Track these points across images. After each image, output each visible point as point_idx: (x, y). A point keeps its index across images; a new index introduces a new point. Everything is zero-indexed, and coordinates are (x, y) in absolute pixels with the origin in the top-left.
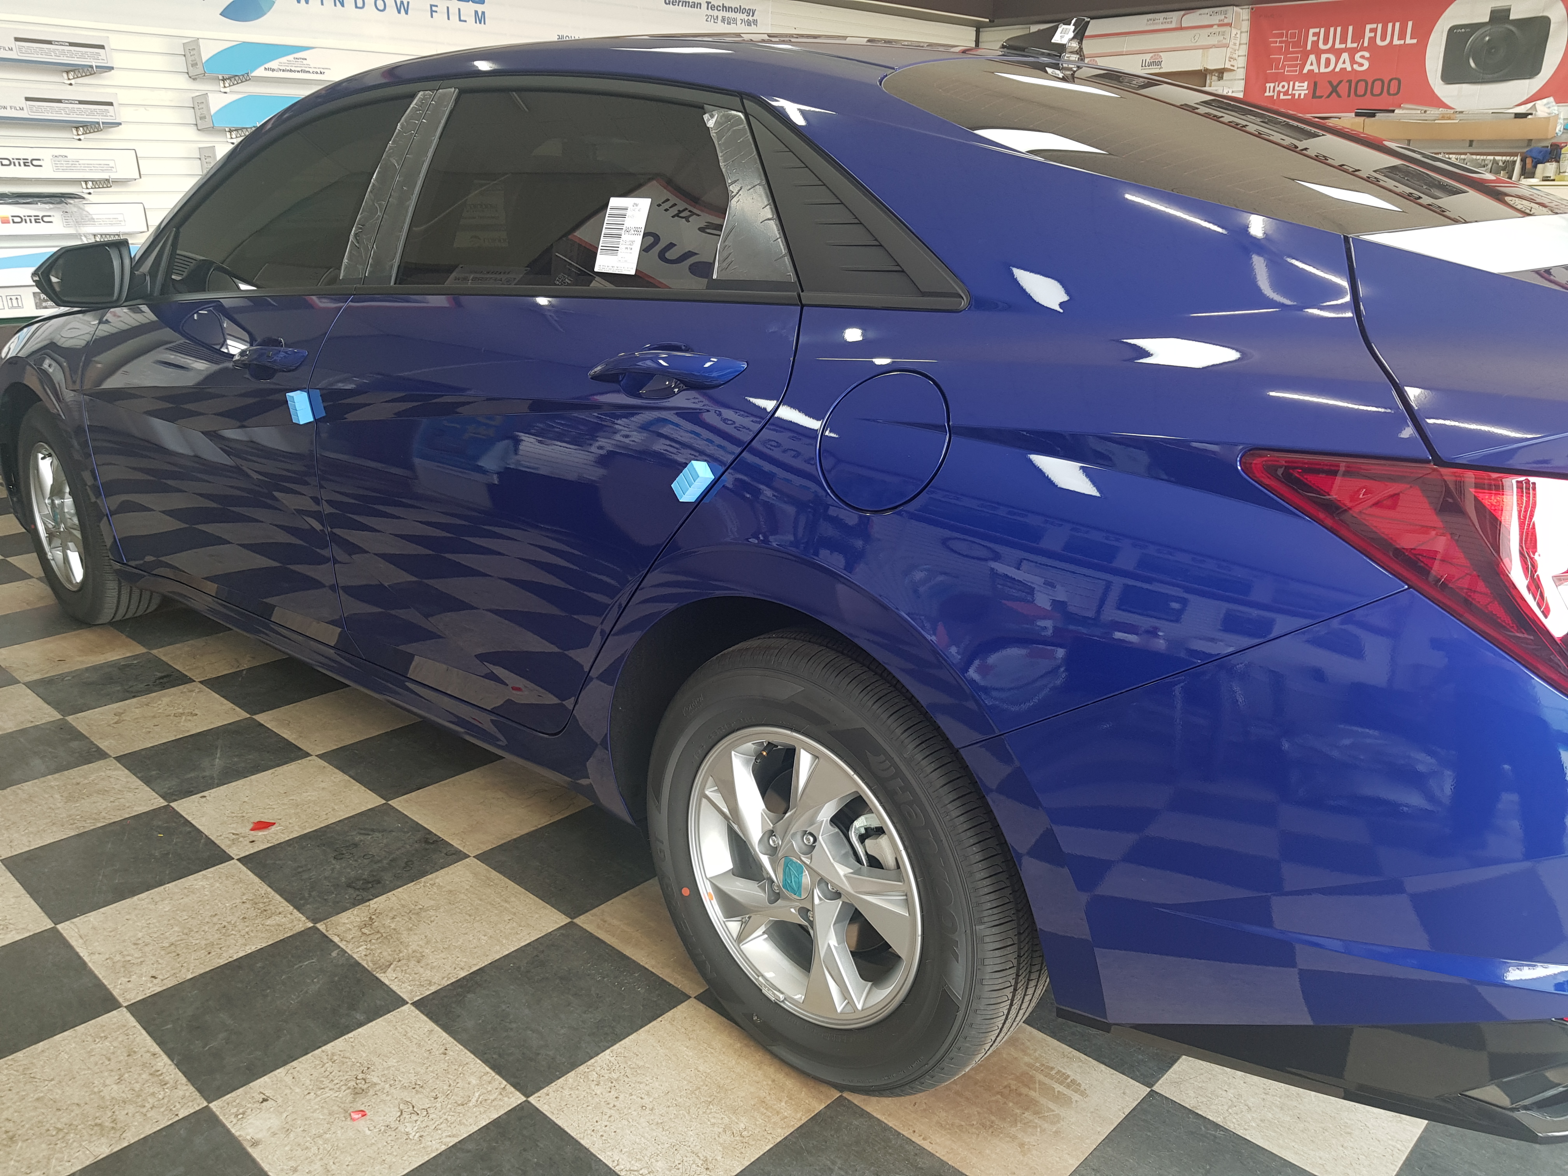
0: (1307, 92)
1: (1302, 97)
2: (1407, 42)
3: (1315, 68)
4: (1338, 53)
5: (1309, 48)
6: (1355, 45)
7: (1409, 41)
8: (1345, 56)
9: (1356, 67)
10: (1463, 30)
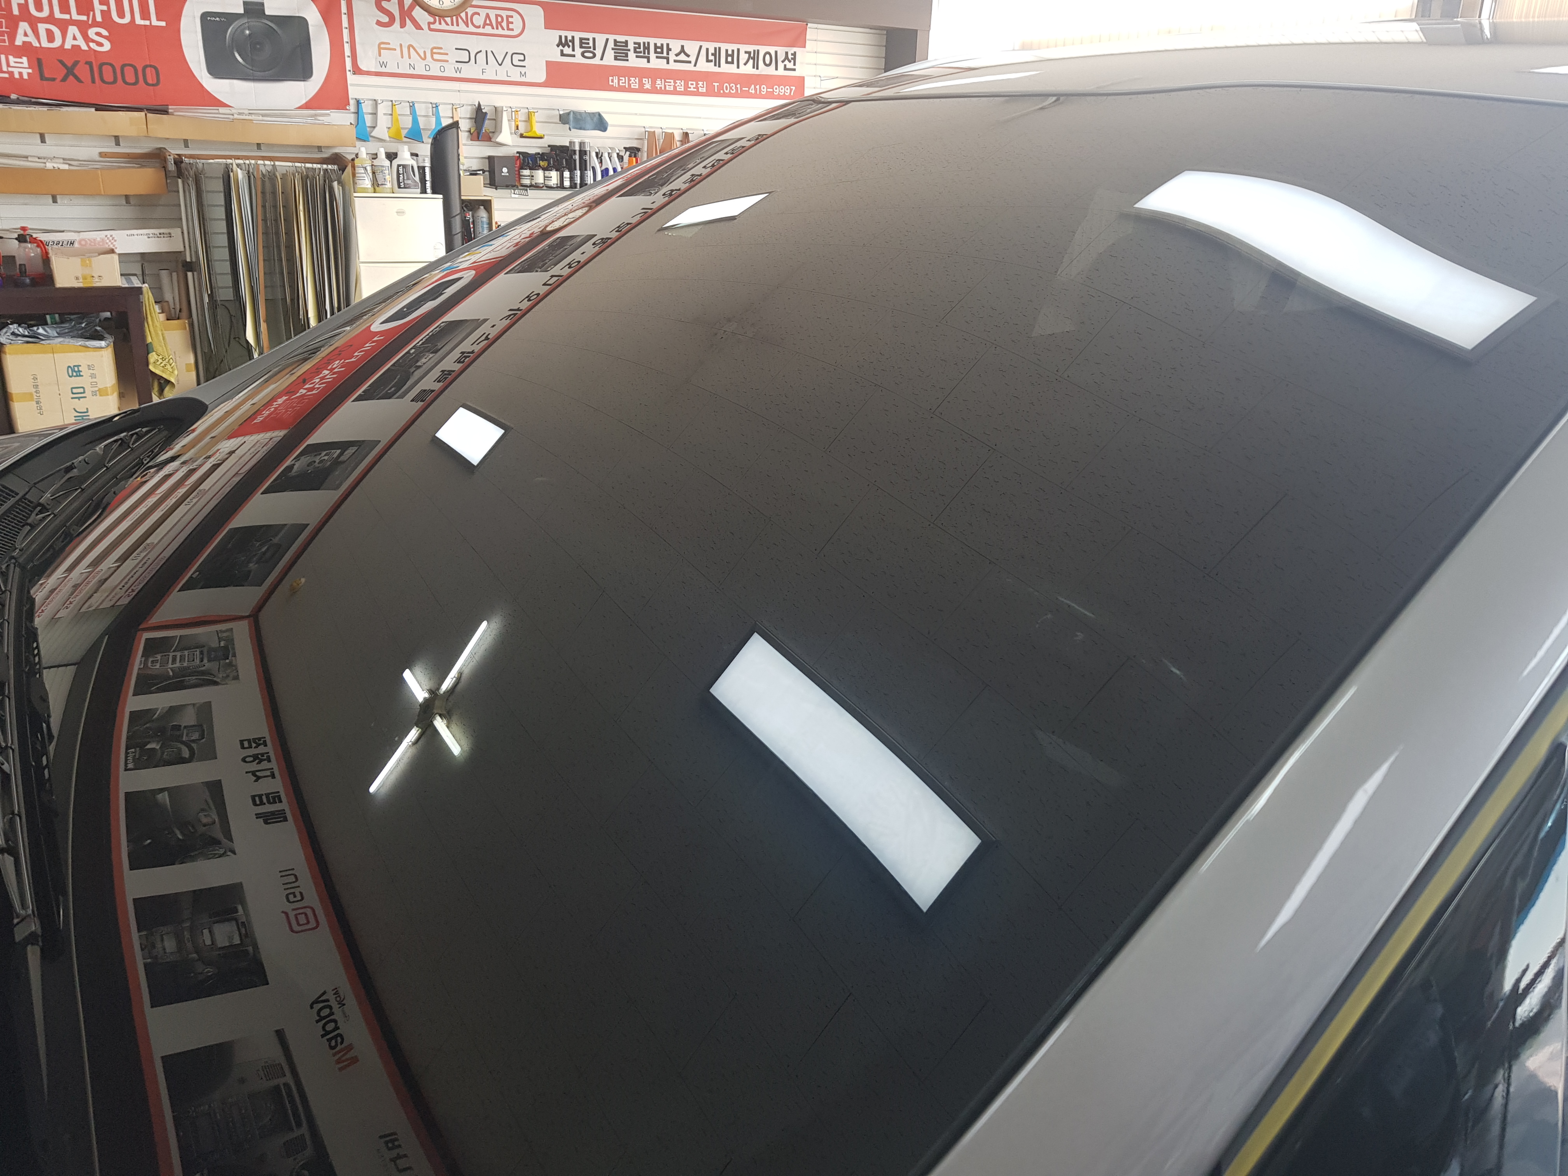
0: (30, 71)
1: (25, 77)
2: (153, 24)
3: (31, 39)
4: (63, 26)
5: (16, 12)
6: (84, 18)
7: (155, 22)
8: (73, 30)
9: (92, 45)
10: (218, 19)
